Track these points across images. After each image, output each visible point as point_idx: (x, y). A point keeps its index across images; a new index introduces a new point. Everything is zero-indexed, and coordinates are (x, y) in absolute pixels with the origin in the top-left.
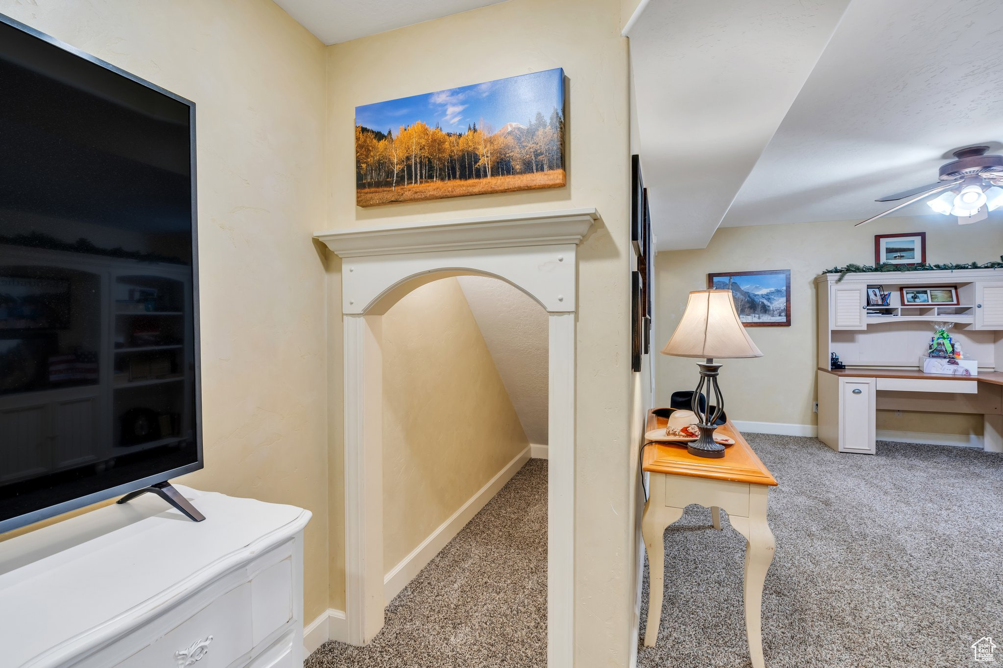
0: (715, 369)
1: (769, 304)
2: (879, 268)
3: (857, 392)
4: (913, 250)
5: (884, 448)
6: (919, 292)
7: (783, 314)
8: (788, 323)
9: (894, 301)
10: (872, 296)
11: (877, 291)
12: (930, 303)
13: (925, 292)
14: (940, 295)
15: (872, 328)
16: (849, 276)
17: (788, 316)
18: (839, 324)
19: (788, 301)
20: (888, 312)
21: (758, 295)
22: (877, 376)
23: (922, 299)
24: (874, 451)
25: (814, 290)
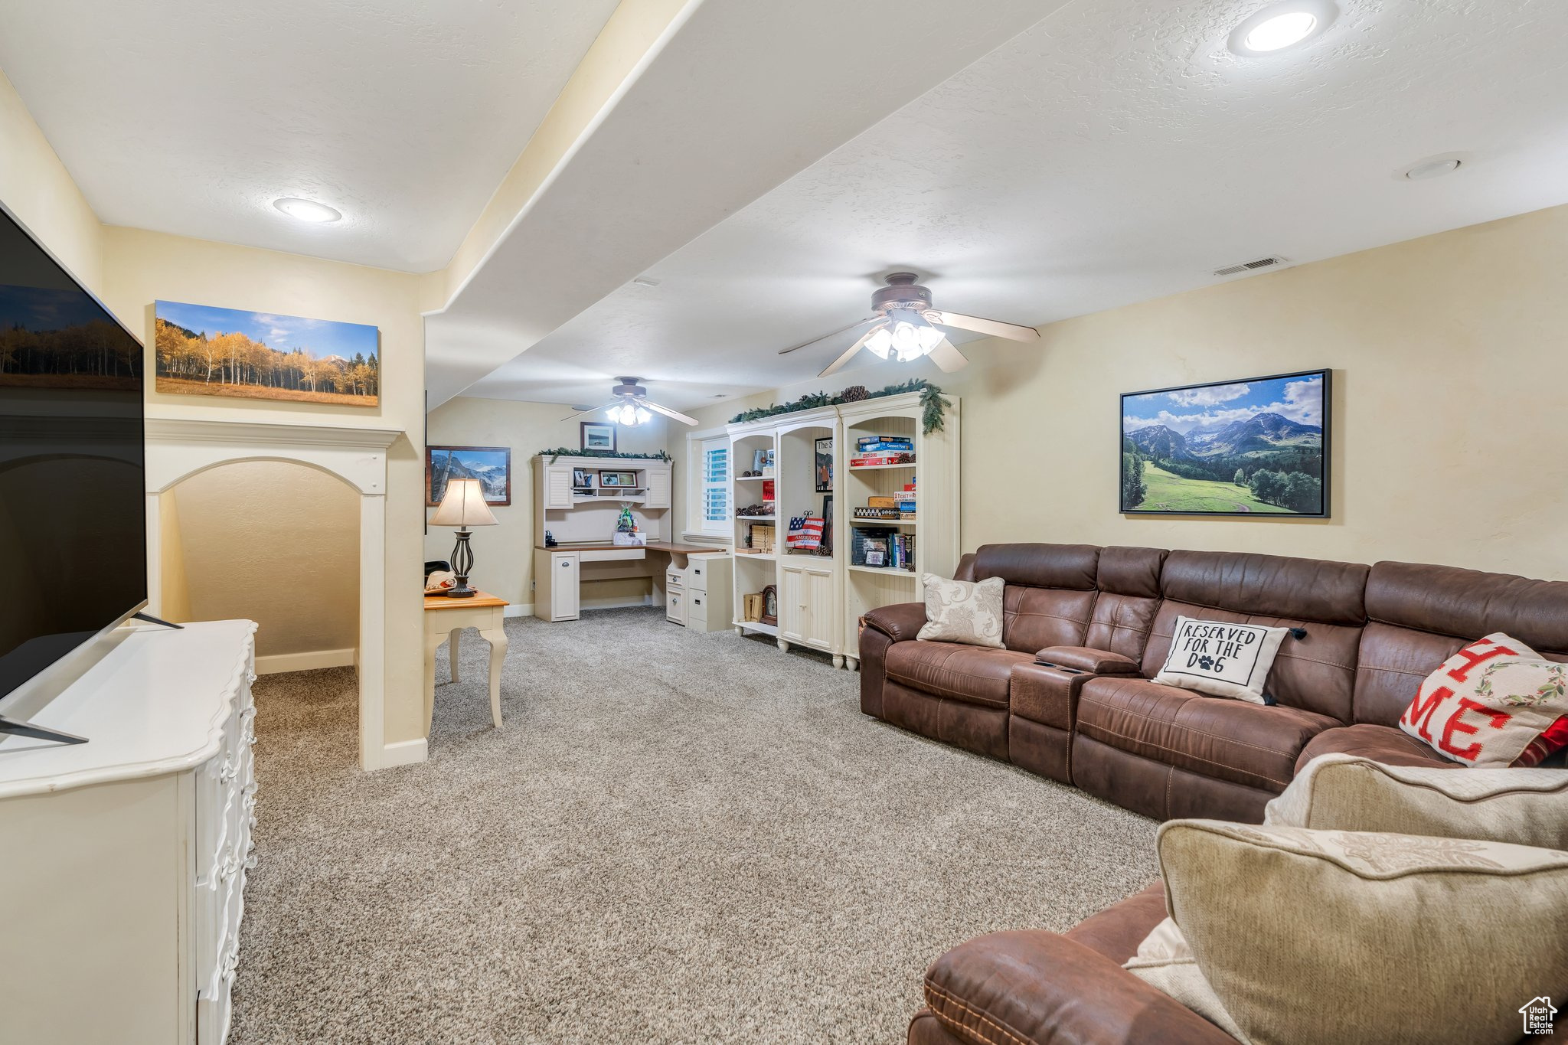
0: (468, 535)
1: (490, 482)
2: (584, 453)
3: (566, 565)
4: (608, 438)
5: (585, 615)
6: (612, 476)
7: (504, 493)
8: (508, 503)
9: (594, 484)
10: (578, 478)
11: (582, 473)
12: (619, 485)
13: (616, 476)
14: (625, 477)
15: (578, 507)
16: (560, 459)
17: (508, 495)
18: (552, 503)
19: (508, 480)
20: (590, 492)
21: (479, 472)
22: (580, 550)
23: (614, 482)
24: (578, 617)
25: (532, 470)
